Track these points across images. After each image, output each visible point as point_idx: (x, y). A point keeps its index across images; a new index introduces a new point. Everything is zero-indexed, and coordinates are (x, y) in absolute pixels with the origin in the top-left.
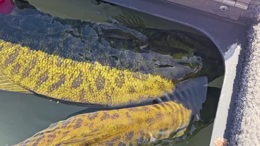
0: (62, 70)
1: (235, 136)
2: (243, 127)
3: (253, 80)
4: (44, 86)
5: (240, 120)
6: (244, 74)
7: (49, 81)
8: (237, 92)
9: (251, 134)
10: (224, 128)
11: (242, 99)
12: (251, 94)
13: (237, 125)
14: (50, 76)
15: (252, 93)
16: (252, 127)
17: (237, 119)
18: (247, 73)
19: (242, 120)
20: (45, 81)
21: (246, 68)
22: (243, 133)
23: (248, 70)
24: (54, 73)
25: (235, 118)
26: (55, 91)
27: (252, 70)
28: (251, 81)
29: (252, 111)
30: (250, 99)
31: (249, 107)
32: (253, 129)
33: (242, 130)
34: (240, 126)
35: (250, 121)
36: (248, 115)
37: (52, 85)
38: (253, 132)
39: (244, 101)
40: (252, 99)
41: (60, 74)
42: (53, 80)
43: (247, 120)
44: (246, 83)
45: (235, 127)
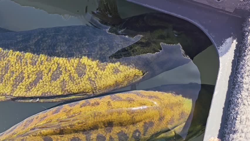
0: (37, 68)
1: (230, 136)
2: (238, 126)
3: (249, 76)
4: (21, 86)
5: (235, 119)
6: (239, 70)
7: (25, 81)
8: (232, 89)
9: (246, 134)
10: (219, 127)
11: (237, 96)
12: (246, 91)
13: (231, 124)
14: (26, 75)
15: (248, 90)
16: (247, 126)
17: (231, 118)
18: (242, 68)
19: (237, 119)
20: (22, 81)
21: (241, 63)
22: (238, 132)
23: (243, 65)
24: (29, 72)
25: (230, 116)
26: (33, 89)
27: (248, 65)
28: (247, 78)
29: (247, 109)
30: (246, 96)
31: (244, 104)
32: (248, 128)
33: (236, 129)
34: (235, 125)
35: (245, 119)
36: (243, 114)
37: (29, 84)
38: (248, 131)
39: (239, 99)
40: (247, 96)
41: (36, 71)
42: (29, 79)
43: (242, 118)
44: (241, 79)
45: (229, 126)
